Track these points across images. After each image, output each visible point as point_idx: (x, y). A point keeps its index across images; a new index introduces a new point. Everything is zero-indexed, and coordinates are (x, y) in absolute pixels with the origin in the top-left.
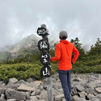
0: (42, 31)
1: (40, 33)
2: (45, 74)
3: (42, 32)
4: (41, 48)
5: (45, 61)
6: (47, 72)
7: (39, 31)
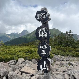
0: (42, 15)
2: (42, 68)
3: (41, 17)
4: (40, 37)
5: (44, 53)
7: (38, 15)
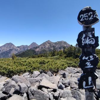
1: (84, 18)
4: (83, 45)
6: (91, 85)
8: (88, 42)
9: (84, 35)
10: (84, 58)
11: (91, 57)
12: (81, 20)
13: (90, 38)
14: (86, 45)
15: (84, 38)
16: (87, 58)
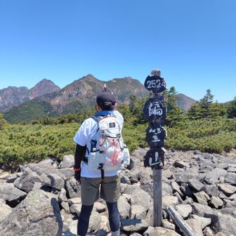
0: (155, 82)
1: (151, 86)
2: (152, 163)
3: (154, 85)
4: (150, 115)
6: (158, 161)
7: (150, 82)
8: (155, 112)
9: (151, 105)
10: (151, 131)
11: (158, 129)
12: (148, 87)
13: (157, 108)
14: (153, 115)
15: (152, 108)
16: (154, 131)
